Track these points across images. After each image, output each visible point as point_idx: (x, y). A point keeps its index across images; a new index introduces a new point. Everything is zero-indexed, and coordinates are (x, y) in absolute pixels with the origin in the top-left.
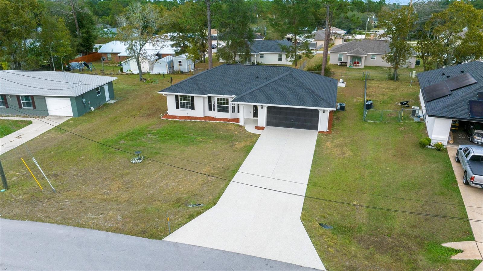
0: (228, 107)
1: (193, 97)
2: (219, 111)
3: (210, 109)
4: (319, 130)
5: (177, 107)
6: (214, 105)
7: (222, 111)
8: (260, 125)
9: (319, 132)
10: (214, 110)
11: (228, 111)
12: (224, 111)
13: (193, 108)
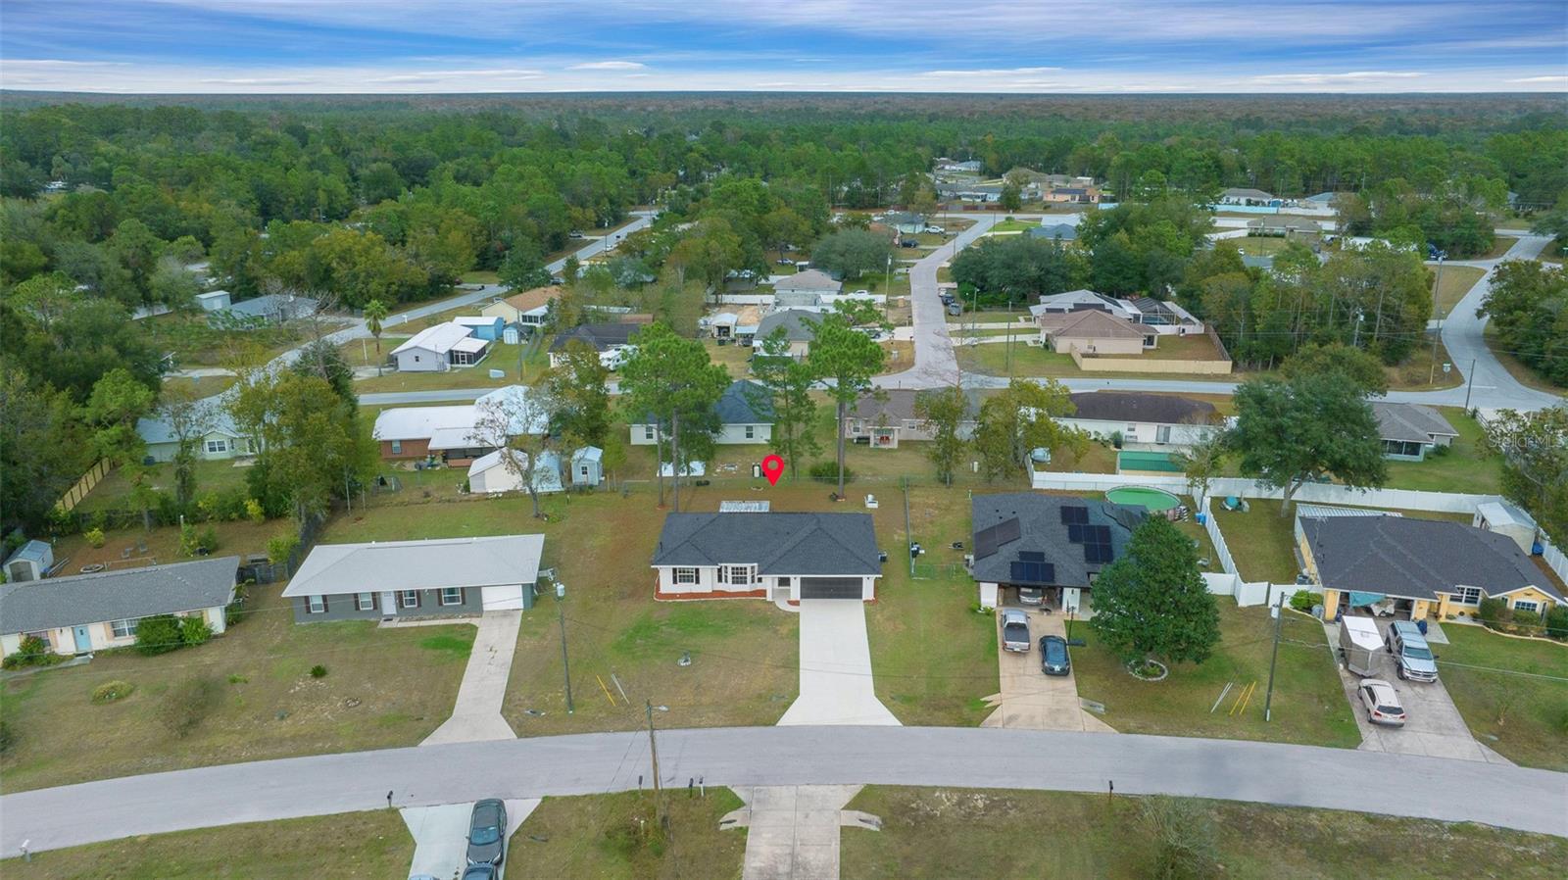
0: (746, 578)
1: (697, 570)
2: (733, 583)
3: (720, 580)
4: (864, 599)
5: (675, 582)
6: (726, 577)
7: (737, 583)
8: (792, 599)
9: (864, 602)
10: (726, 581)
11: (746, 583)
12: (741, 583)
13: (698, 582)
